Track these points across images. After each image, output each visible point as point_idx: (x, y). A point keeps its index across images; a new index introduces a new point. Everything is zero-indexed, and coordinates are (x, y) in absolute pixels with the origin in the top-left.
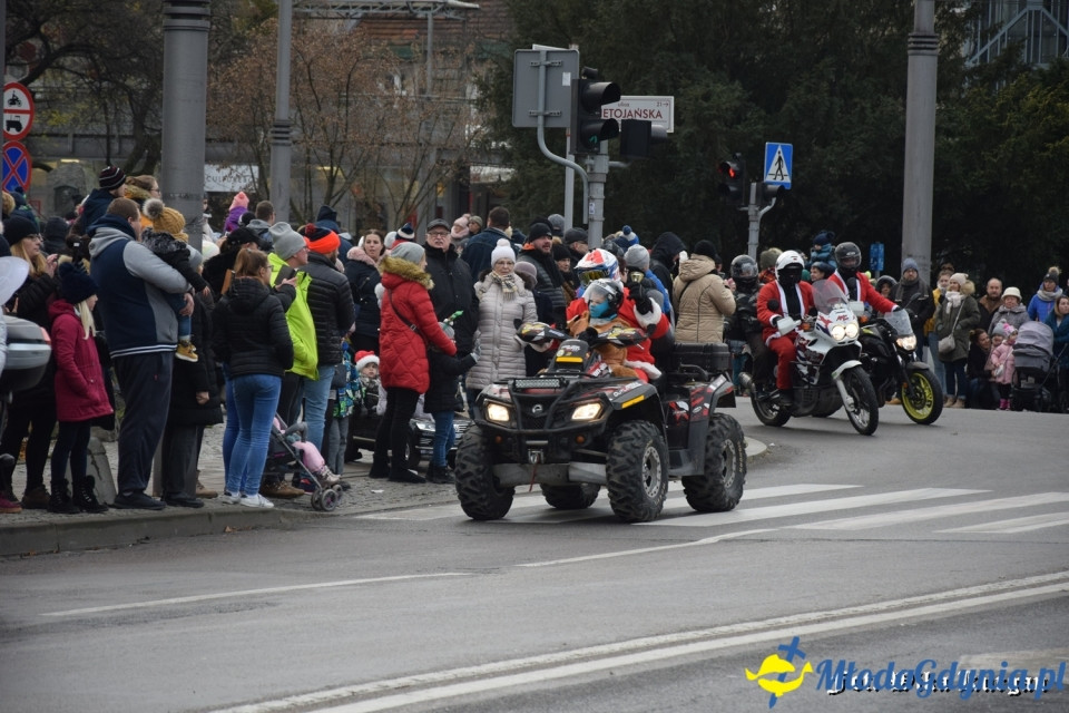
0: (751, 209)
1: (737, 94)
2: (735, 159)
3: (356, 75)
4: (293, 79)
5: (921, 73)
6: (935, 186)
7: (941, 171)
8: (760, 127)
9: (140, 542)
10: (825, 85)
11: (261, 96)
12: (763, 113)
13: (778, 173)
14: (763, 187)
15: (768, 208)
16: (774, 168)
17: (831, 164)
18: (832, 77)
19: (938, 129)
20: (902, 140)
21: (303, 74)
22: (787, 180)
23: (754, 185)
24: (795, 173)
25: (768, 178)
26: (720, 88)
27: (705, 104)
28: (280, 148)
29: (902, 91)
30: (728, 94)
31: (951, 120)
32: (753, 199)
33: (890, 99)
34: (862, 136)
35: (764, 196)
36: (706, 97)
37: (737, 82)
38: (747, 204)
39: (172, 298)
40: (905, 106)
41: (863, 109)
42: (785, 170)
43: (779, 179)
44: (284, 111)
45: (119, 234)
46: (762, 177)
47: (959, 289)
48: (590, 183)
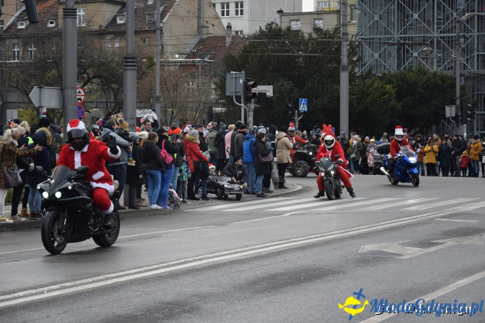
0: (296, 118)
1: (291, 85)
2: (291, 104)
3: (179, 82)
4: (161, 84)
5: (344, 77)
6: (349, 110)
7: (351, 106)
8: (298, 94)
10: (316, 81)
11: (151, 89)
12: (298, 90)
13: (303, 107)
14: (299, 112)
15: (301, 118)
16: (302, 106)
17: (319, 104)
18: (318, 79)
19: (349, 93)
20: (339, 97)
21: (163, 82)
22: (306, 109)
23: (296, 111)
24: (308, 107)
25: (300, 109)
26: (285, 83)
27: (281, 88)
28: (157, 104)
29: (339, 82)
30: (288, 85)
31: (353, 91)
32: (296, 115)
33: (335, 85)
35: (299, 114)
36: (282, 86)
37: (291, 81)
38: (294, 116)
39: (125, 148)
40: (339, 87)
41: (327, 88)
42: (305, 107)
43: (304, 109)
44: (158, 93)
45: (108, 130)
47: (356, 140)
48: (249, 111)
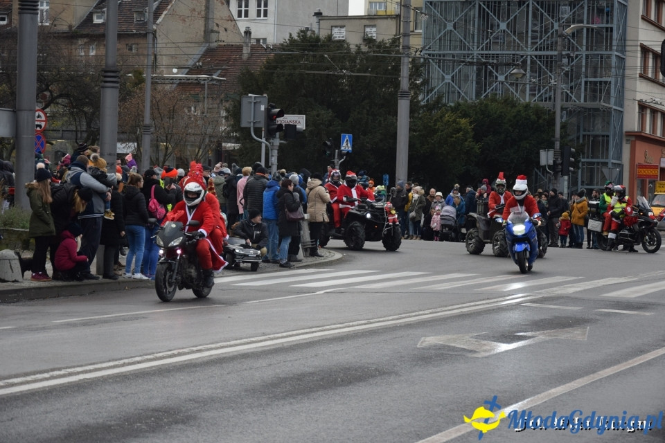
0: (336, 161)
1: (330, 114)
2: (329, 141)
3: (177, 107)
4: (152, 107)
5: (403, 106)
6: (409, 152)
7: (411, 146)
8: (339, 128)
9: (91, 293)
10: (365, 111)
11: (139, 115)
12: (340, 122)
13: (346, 146)
14: (340, 152)
15: (342, 160)
16: (345, 144)
17: (368, 143)
18: (368, 108)
19: (410, 129)
20: (396, 133)
21: (155, 106)
22: (350, 149)
23: (337, 151)
24: (353, 146)
25: (343, 148)
26: (323, 112)
27: (317, 119)
28: (146, 136)
29: (396, 114)
30: (327, 114)
31: (415, 126)
32: (336, 156)
34: (380, 131)
35: (341, 156)
36: (318, 116)
37: (330, 110)
38: (334, 158)
39: (102, 195)
40: (397, 120)
41: (380, 121)
42: (349, 145)
43: (347, 148)
44: (147, 121)
46: (340, 147)
47: (417, 193)
48: (272, 149)
